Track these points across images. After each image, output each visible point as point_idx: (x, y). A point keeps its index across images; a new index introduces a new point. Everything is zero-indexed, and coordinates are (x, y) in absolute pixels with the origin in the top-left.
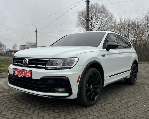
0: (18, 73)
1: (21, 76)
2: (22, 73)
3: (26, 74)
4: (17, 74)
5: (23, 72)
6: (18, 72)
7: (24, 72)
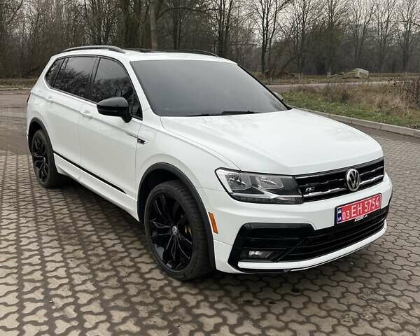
0: (354, 213)
1: (361, 217)
2: (364, 208)
3: (373, 205)
4: (350, 218)
5: (366, 206)
6: (353, 211)
7: (368, 204)
